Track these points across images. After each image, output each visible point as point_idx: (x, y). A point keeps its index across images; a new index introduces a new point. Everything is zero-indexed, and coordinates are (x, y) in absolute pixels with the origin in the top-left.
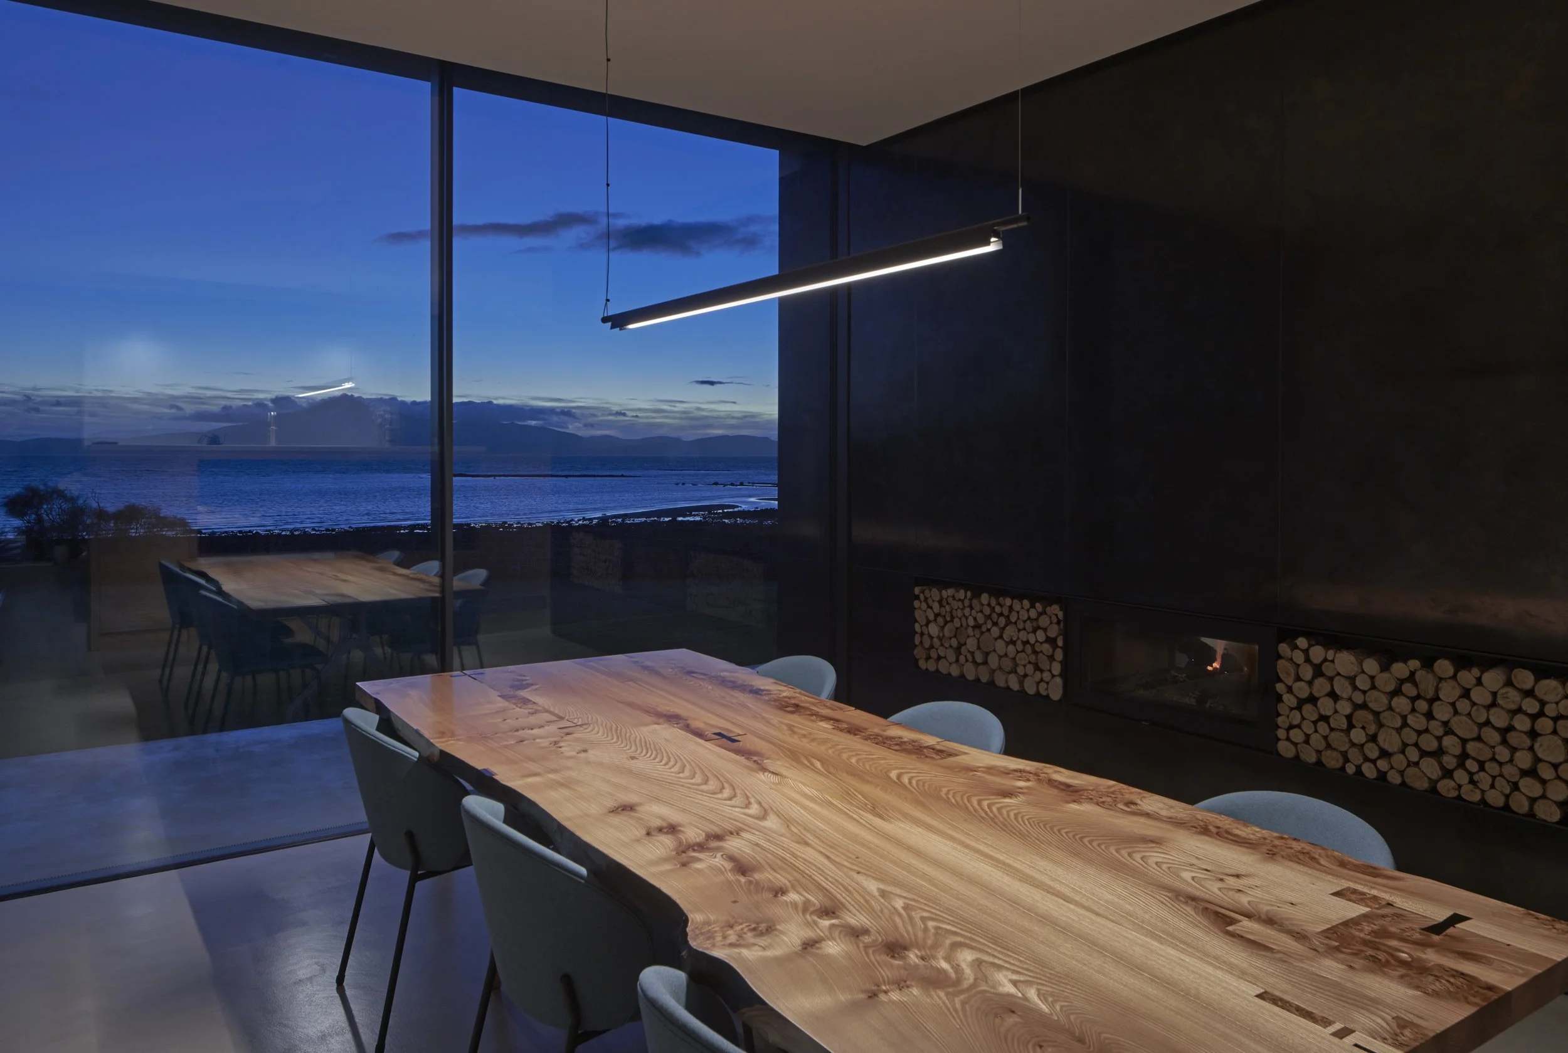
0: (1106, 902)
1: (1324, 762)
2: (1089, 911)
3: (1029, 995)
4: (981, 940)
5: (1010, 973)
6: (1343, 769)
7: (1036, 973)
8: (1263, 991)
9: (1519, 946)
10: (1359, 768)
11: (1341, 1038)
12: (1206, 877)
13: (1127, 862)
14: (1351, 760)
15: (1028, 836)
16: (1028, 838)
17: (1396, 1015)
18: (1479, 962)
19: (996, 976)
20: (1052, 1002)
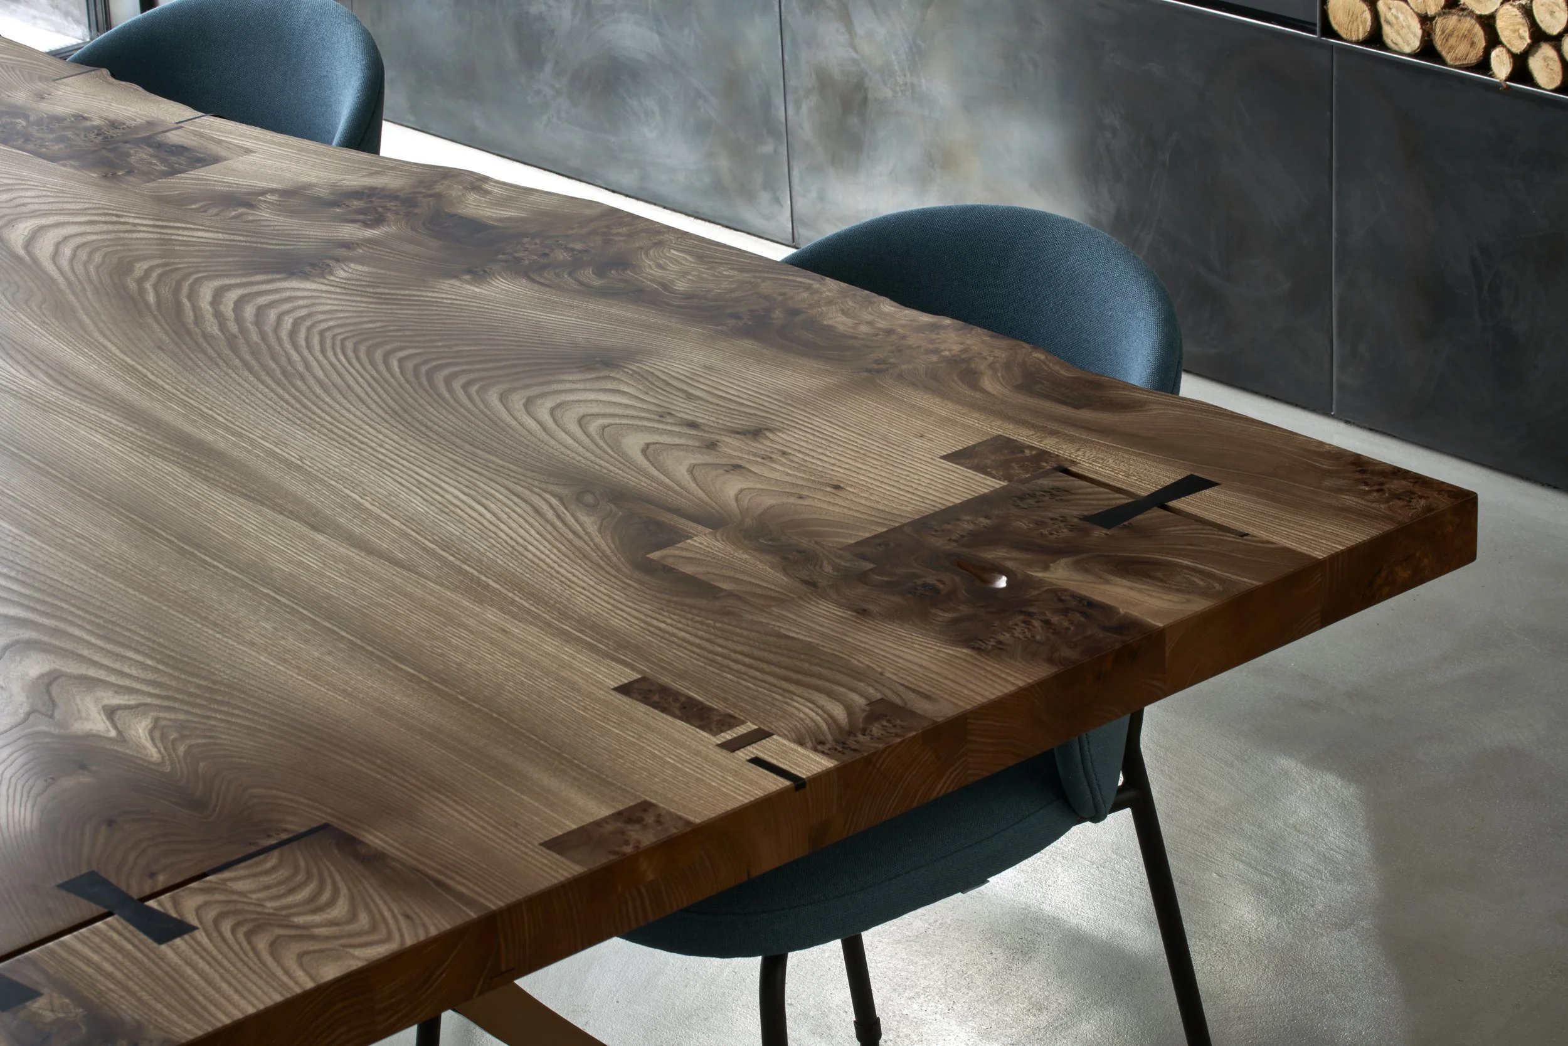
0: (408, 520)
1: (1439, 48)
2: (354, 546)
3: (133, 732)
4: (77, 632)
5: (110, 693)
6: (1484, 65)
7: (169, 688)
8: (636, 676)
9: (1264, 535)
10: (1520, 62)
11: (733, 751)
12: (677, 441)
13: (513, 423)
14: (1503, 39)
15: (302, 378)
16: (299, 383)
17: (879, 696)
18: (1150, 577)
19: (79, 702)
20: (174, 741)
